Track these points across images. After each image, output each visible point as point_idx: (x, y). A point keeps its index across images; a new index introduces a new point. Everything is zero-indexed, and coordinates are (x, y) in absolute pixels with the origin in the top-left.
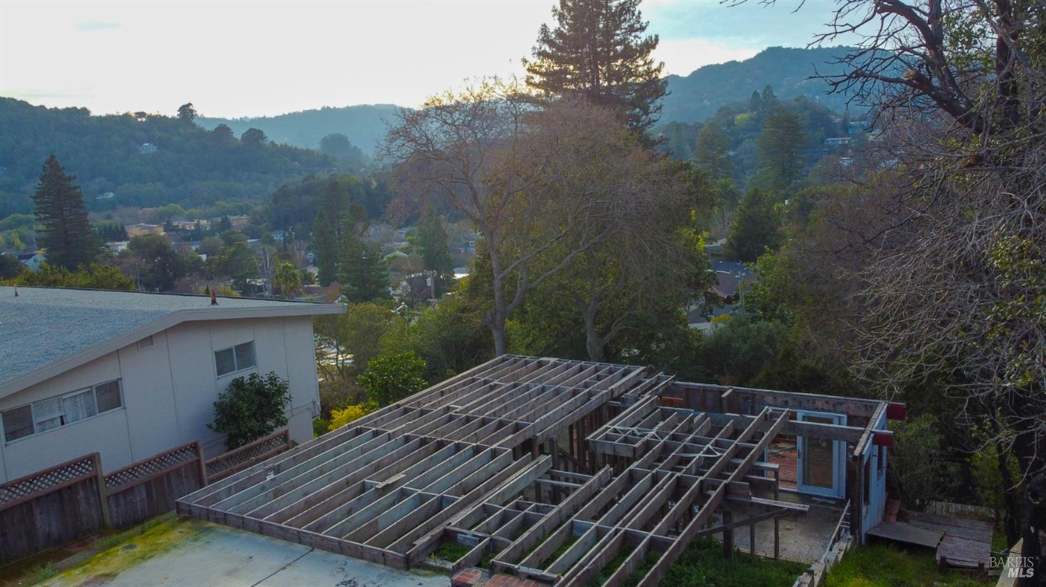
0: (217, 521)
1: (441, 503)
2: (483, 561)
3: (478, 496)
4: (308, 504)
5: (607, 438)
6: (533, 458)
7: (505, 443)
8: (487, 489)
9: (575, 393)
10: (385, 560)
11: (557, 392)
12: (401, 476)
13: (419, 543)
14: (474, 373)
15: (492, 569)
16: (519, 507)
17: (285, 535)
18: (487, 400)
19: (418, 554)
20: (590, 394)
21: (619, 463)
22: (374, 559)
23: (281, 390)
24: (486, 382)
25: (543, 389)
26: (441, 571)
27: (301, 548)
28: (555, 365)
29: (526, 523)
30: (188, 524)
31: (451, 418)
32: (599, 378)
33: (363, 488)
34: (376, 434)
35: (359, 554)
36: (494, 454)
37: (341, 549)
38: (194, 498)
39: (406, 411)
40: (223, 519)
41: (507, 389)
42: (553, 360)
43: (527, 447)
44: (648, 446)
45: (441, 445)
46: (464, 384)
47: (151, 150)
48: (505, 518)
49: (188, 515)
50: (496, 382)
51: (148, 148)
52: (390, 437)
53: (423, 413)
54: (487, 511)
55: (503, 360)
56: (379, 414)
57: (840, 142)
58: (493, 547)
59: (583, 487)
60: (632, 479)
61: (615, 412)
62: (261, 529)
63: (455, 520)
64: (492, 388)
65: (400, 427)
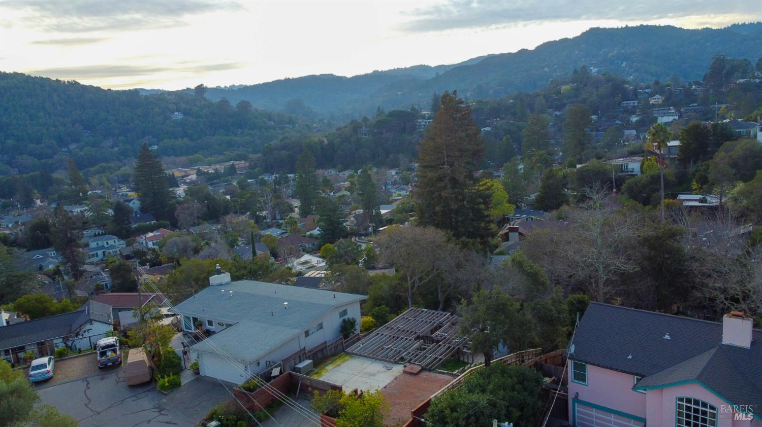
0: (355, 355)
1: (400, 351)
2: (409, 362)
3: (407, 350)
4: (373, 352)
5: (436, 336)
6: (420, 340)
7: (413, 337)
8: (409, 348)
9: (431, 322)
10: (391, 362)
11: (426, 322)
12: (391, 345)
13: (397, 359)
14: (404, 315)
15: (411, 363)
16: (416, 352)
17: (370, 357)
18: (408, 324)
19: (397, 360)
20: (434, 323)
21: (438, 342)
22: (389, 362)
23: (355, 321)
24: (407, 318)
25: (422, 321)
26: (401, 364)
27: (374, 360)
28: (426, 312)
29: (417, 355)
30: (348, 355)
31: (399, 330)
32: (437, 317)
33: (383, 348)
34: (382, 334)
35: (386, 361)
36: (410, 340)
37: (382, 360)
38: (349, 350)
39: (388, 328)
40: (357, 355)
41: (413, 321)
42: (426, 310)
43: (418, 338)
44: (445, 338)
45: (398, 338)
46: (402, 319)
47: (180, 117)
48: (413, 354)
49: (348, 354)
50: (410, 318)
51: (178, 116)
52: (386, 336)
53: (392, 328)
54: (409, 353)
55: (412, 310)
56: (382, 329)
57: (632, 104)
58: (411, 360)
59: (429, 348)
60: (440, 346)
61: (440, 327)
62: (365, 356)
63: (403, 355)
64: (409, 320)
65: (387, 332)
